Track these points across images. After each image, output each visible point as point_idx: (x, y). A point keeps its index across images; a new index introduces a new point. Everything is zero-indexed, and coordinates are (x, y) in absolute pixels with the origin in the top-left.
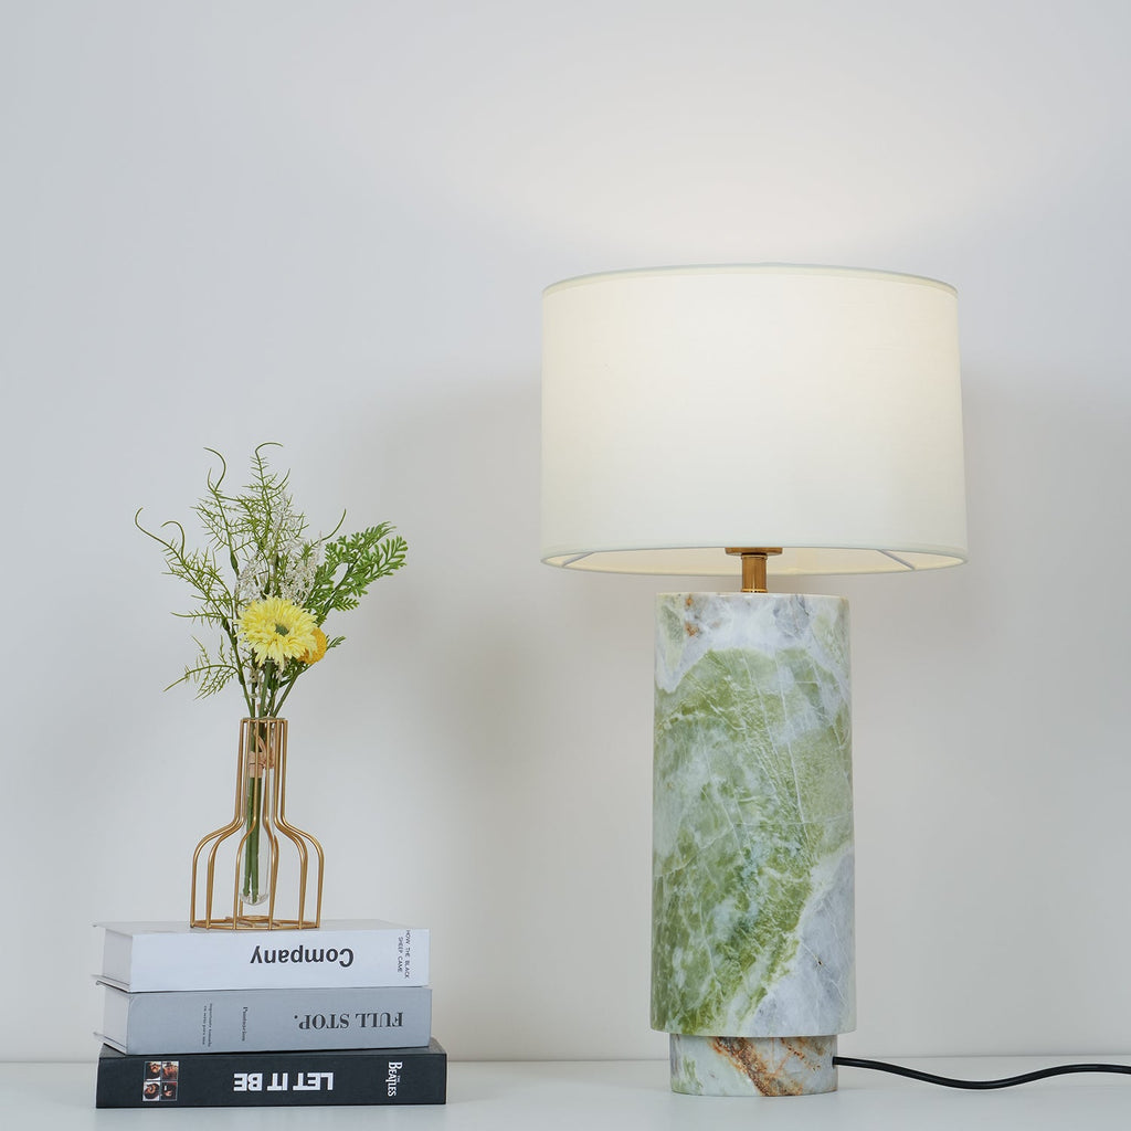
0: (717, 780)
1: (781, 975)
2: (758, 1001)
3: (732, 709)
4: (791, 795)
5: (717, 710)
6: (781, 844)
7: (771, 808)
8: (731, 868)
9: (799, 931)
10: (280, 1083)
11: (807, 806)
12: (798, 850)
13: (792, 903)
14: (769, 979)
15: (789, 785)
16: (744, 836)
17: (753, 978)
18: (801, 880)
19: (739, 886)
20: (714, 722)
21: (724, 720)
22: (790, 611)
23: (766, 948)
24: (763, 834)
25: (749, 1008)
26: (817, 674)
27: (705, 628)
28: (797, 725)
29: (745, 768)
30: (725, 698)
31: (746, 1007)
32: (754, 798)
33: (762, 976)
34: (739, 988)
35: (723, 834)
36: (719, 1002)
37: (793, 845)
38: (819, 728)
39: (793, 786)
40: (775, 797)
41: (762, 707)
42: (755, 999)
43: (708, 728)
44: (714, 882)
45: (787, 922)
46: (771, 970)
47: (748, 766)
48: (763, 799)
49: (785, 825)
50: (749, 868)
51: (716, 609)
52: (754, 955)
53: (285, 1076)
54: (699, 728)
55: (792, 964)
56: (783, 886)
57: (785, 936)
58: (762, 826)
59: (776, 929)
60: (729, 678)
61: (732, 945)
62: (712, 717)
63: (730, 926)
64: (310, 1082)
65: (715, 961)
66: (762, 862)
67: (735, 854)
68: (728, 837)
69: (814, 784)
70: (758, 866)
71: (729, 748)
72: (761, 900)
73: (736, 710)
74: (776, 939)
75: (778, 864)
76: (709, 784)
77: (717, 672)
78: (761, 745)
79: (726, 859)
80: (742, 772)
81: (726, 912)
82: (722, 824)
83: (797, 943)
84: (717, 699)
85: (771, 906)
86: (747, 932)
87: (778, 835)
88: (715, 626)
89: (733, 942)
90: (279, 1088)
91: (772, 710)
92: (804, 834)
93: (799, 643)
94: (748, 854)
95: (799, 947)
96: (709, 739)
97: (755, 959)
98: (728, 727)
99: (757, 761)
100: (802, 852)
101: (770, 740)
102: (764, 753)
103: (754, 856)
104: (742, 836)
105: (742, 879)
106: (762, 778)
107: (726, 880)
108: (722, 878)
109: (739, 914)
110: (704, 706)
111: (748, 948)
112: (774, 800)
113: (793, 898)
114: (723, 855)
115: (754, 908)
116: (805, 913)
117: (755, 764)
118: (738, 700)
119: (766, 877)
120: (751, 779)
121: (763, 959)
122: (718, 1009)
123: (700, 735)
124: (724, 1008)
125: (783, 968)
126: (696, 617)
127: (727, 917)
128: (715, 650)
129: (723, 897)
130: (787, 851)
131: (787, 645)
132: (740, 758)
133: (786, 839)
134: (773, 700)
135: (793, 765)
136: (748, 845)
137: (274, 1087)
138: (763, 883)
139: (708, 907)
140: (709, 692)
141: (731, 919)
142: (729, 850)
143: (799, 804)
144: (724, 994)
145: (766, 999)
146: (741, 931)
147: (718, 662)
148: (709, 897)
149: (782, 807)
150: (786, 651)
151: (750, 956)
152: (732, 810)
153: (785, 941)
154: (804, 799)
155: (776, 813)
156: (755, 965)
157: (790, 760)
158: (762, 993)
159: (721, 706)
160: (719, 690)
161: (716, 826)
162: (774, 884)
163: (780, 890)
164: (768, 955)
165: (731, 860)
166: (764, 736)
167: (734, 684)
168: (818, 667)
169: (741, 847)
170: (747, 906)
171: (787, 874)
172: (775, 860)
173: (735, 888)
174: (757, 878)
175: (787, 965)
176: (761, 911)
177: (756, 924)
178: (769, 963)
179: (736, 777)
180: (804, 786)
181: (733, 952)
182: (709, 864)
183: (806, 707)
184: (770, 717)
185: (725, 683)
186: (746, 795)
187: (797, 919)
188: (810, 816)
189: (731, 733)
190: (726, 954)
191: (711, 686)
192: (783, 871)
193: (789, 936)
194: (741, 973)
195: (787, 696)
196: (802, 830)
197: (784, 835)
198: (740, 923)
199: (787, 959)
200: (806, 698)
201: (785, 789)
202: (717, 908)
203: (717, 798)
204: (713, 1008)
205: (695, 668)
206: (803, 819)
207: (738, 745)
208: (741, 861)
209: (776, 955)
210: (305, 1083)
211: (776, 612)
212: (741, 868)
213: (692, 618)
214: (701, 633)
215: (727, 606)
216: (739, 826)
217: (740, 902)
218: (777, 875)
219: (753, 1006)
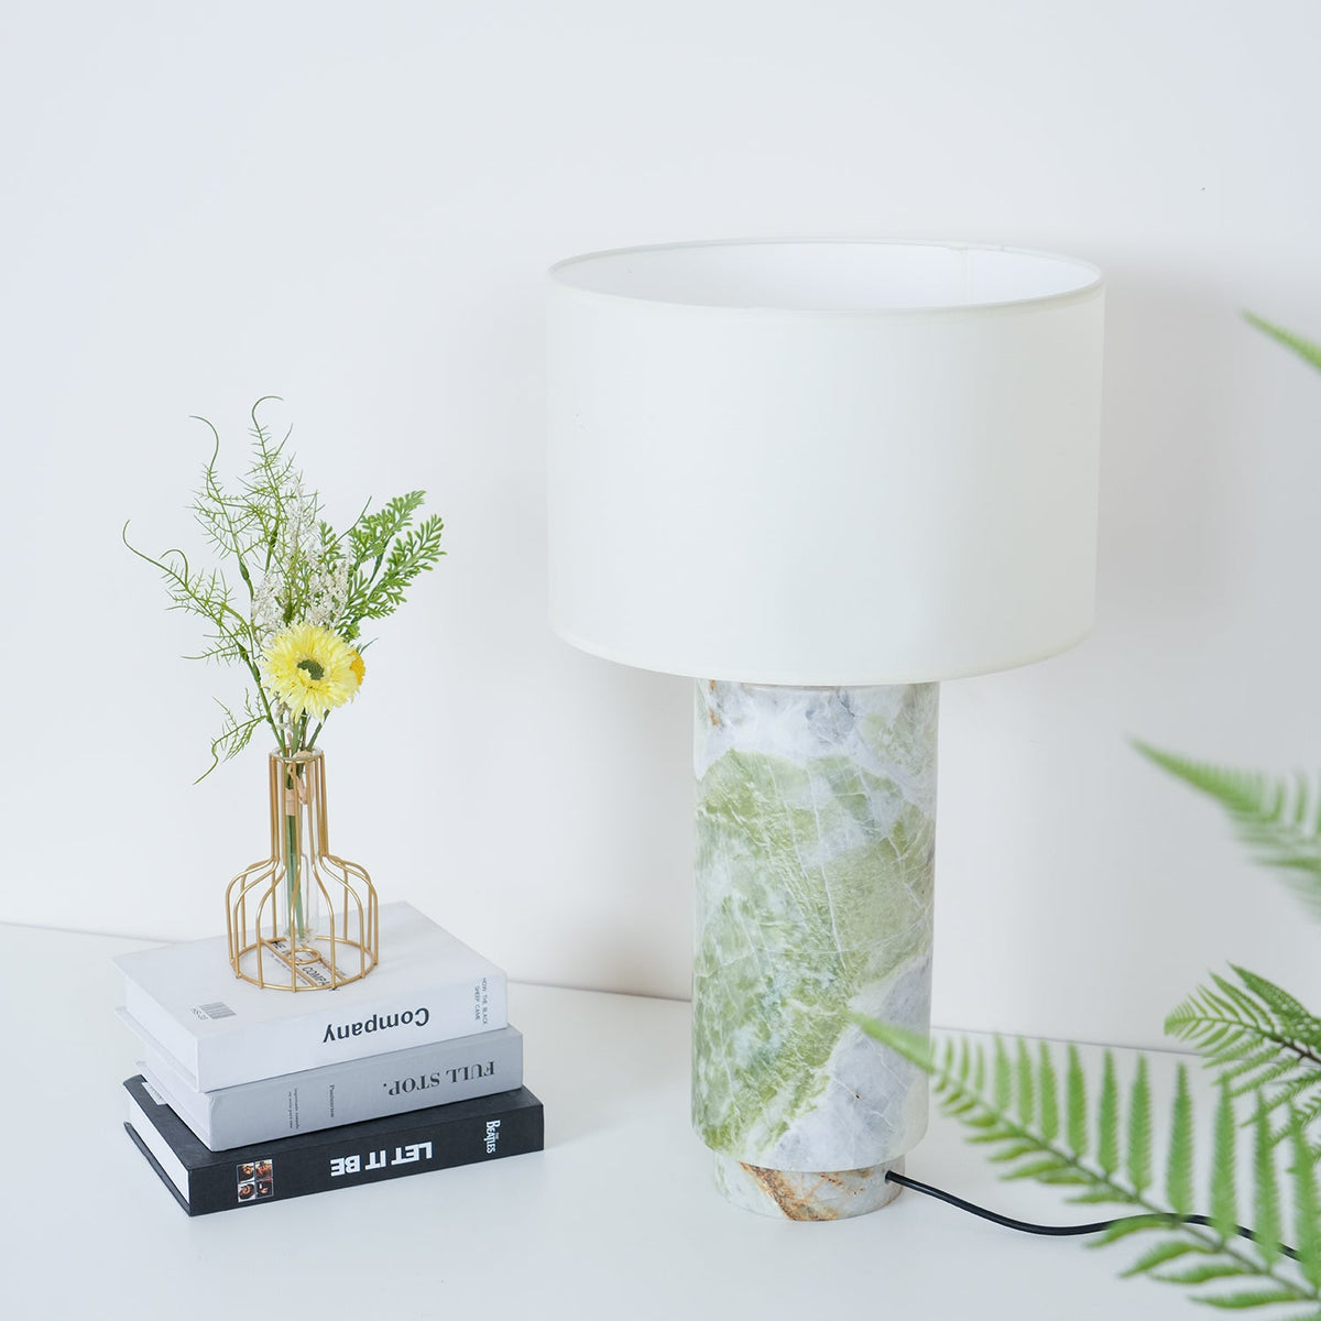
0: (738, 896)
1: (807, 1111)
2: (779, 1135)
3: (754, 820)
4: (824, 922)
5: (740, 819)
6: (810, 975)
7: (798, 935)
8: (751, 994)
9: (830, 1066)
10: (378, 1161)
11: (846, 933)
12: (831, 981)
13: (822, 1037)
14: (793, 1113)
15: (822, 911)
16: (767, 962)
17: (775, 1110)
18: (835, 1013)
19: (760, 1015)
20: (736, 832)
21: (745, 832)
22: (827, 712)
23: (790, 1082)
24: (788, 963)
25: (769, 1140)
26: (864, 782)
27: (727, 722)
28: (835, 843)
29: (767, 888)
30: (747, 806)
31: (766, 1138)
32: (777, 923)
33: (784, 1110)
34: (758, 1119)
35: (744, 956)
36: (738, 1128)
37: (825, 976)
38: (864, 844)
39: (827, 911)
40: (804, 924)
41: (790, 823)
42: (776, 1132)
43: (730, 836)
44: (734, 1004)
45: (815, 1056)
46: (795, 1104)
47: (772, 887)
48: (788, 926)
49: (815, 954)
50: (771, 997)
51: (738, 701)
52: (775, 1088)
53: (383, 1153)
54: (721, 832)
55: (820, 1101)
56: (811, 1019)
57: (811, 1071)
58: (787, 955)
59: (801, 1064)
60: (751, 785)
61: (752, 1074)
62: (732, 824)
63: (750, 1054)
64: (408, 1154)
65: (735, 1086)
66: (786, 993)
67: (756, 980)
68: (748, 960)
69: (856, 907)
70: (781, 996)
71: (752, 864)
72: (784, 1033)
73: (760, 822)
74: (801, 1074)
75: (805, 996)
76: (730, 899)
77: (739, 776)
78: (787, 865)
79: (746, 984)
80: (764, 893)
81: (746, 1038)
82: (742, 946)
83: (827, 1078)
84: (739, 806)
85: (796, 1040)
86: (768, 1063)
87: (806, 964)
88: (738, 721)
89: (752, 1071)
90: (378, 1166)
91: (801, 826)
92: (840, 964)
93: (838, 750)
94: (770, 982)
95: (830, 1083)
96: (731, 849)
97: (776, 1092)
98: (749, 840)
99: (783, 883)
100: (836, 983)
101: (799, 860)
102: (791, 874)
103: (777, 986)
104: (764, 962)
105: (763, 1008)
106: (788, 902)
107: (746, 1005)
108: (742, 1002)
109: (759, 1044)
110: (726, 810)
111: (769, 1080)
112: (804, 928)
113: (823, 1031)
114: (743, 978)
115: (776, 1041)
116: (837, 1047)
117: (779, 885)
118: (761, 811)
119: (791, 1009)
120: (774, 902)
121: (786, 1093)
122: (736, 1134)
123: (722, 840)
124: (743, 1135)
125: (808, 1103)
126: (719, 706)
127: (746, 1044)
128: (737, 750)
129: (743, 1022)
130: (817, 982)
131: (822, 752)
132: (762, 877)
133: (816, 969)
134: (803, 816)
135: (827, 888)
136: (770, 973)
137: (373, 1165)
138: (787, 1015)
139: (728, 1028)
140: (730, 796)
141: (751, 1047)
142: (750, 973)
143: (835, 932)
144: (743, 1121)
145: (787, 1133)
146: (761, 1062)
147: (740, 764)
148: (729, 1019)
149: (811, 935)
150: (821, 760)
151: (770, 1089)
152: (754, 933)
153: (812, 1076)
154: (842, 925)
155: (804, 941)
156: (777, 1098)
157: (823, 882)
158: (784, 1127)
159: (743, 815)
160: (741, 797)
161: (737, 945)
162: (799, 1018)
163: (807, 1024)
164: (791, 1089)
165: (751, 985)
166: (791, 856)
167: (757, 793)
168: (866, 775)
169: (763, 973)
170: (768, 1037)
171: (817, 1007)
172: (802, 991)
173: (755, 1015)
174: (780, 1009)
175: (813, 1101)
176: (783, 1044)
177: (778, 1057)
178: (793, 1097)
179: (758, 897)
180: (842, 911)
181: (752, 1081)
182: (730, 982)
183: (848, 823)
184: (800, 835)
185: (747, 789)
186: (769, 919)
187: (828, 1053)
188: (848, 943)
189: (754, 848)
190: (745, 1081)
191: (732, 790)
192: (811, 1003)
193: (817, 1072)
194: (761, 1104)
195: (821, 812)
196: (837, 960)
197: (814, 965)
198: (760, 1053)
199: (814, 1095)
200: (847, 811)
201: (816, 915)
202: (737, 1032)
203: (738, 916)
204: (732, 1132)
205: (718, 764)
206: (839, 947)
207: (761, 862)
208: (762, 988)
209: (801, 1090)
210: (404, 1156)
211: (809, 714)
212: (761, 996)
213: (715, 706)
214: (723, 726)
215: (751, 702)
216: (760, 950)
217: (761, 1031)
218: (805, 1008)
219: (774, 1138)
